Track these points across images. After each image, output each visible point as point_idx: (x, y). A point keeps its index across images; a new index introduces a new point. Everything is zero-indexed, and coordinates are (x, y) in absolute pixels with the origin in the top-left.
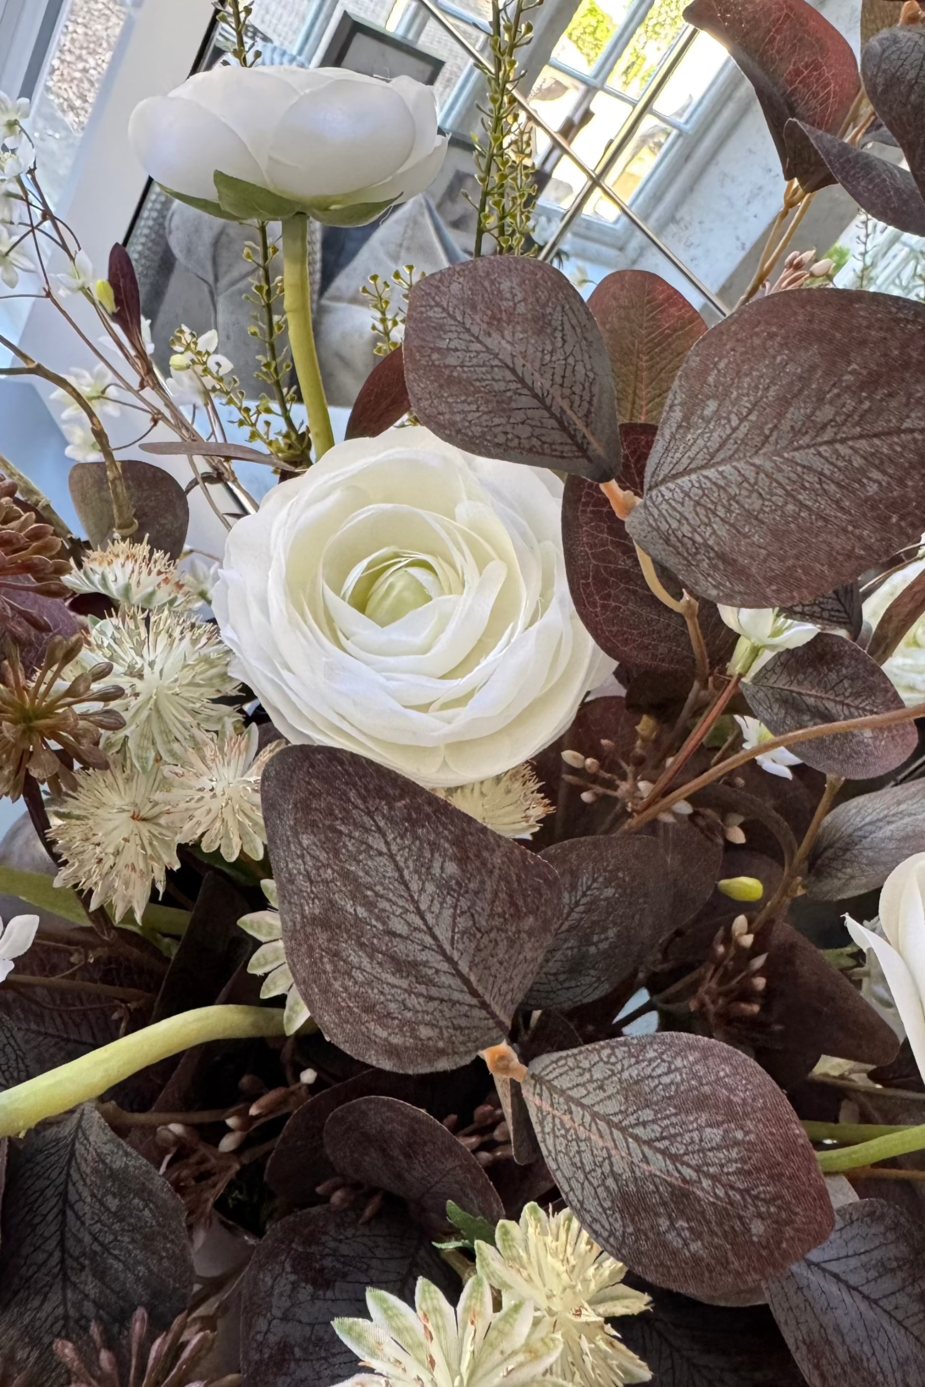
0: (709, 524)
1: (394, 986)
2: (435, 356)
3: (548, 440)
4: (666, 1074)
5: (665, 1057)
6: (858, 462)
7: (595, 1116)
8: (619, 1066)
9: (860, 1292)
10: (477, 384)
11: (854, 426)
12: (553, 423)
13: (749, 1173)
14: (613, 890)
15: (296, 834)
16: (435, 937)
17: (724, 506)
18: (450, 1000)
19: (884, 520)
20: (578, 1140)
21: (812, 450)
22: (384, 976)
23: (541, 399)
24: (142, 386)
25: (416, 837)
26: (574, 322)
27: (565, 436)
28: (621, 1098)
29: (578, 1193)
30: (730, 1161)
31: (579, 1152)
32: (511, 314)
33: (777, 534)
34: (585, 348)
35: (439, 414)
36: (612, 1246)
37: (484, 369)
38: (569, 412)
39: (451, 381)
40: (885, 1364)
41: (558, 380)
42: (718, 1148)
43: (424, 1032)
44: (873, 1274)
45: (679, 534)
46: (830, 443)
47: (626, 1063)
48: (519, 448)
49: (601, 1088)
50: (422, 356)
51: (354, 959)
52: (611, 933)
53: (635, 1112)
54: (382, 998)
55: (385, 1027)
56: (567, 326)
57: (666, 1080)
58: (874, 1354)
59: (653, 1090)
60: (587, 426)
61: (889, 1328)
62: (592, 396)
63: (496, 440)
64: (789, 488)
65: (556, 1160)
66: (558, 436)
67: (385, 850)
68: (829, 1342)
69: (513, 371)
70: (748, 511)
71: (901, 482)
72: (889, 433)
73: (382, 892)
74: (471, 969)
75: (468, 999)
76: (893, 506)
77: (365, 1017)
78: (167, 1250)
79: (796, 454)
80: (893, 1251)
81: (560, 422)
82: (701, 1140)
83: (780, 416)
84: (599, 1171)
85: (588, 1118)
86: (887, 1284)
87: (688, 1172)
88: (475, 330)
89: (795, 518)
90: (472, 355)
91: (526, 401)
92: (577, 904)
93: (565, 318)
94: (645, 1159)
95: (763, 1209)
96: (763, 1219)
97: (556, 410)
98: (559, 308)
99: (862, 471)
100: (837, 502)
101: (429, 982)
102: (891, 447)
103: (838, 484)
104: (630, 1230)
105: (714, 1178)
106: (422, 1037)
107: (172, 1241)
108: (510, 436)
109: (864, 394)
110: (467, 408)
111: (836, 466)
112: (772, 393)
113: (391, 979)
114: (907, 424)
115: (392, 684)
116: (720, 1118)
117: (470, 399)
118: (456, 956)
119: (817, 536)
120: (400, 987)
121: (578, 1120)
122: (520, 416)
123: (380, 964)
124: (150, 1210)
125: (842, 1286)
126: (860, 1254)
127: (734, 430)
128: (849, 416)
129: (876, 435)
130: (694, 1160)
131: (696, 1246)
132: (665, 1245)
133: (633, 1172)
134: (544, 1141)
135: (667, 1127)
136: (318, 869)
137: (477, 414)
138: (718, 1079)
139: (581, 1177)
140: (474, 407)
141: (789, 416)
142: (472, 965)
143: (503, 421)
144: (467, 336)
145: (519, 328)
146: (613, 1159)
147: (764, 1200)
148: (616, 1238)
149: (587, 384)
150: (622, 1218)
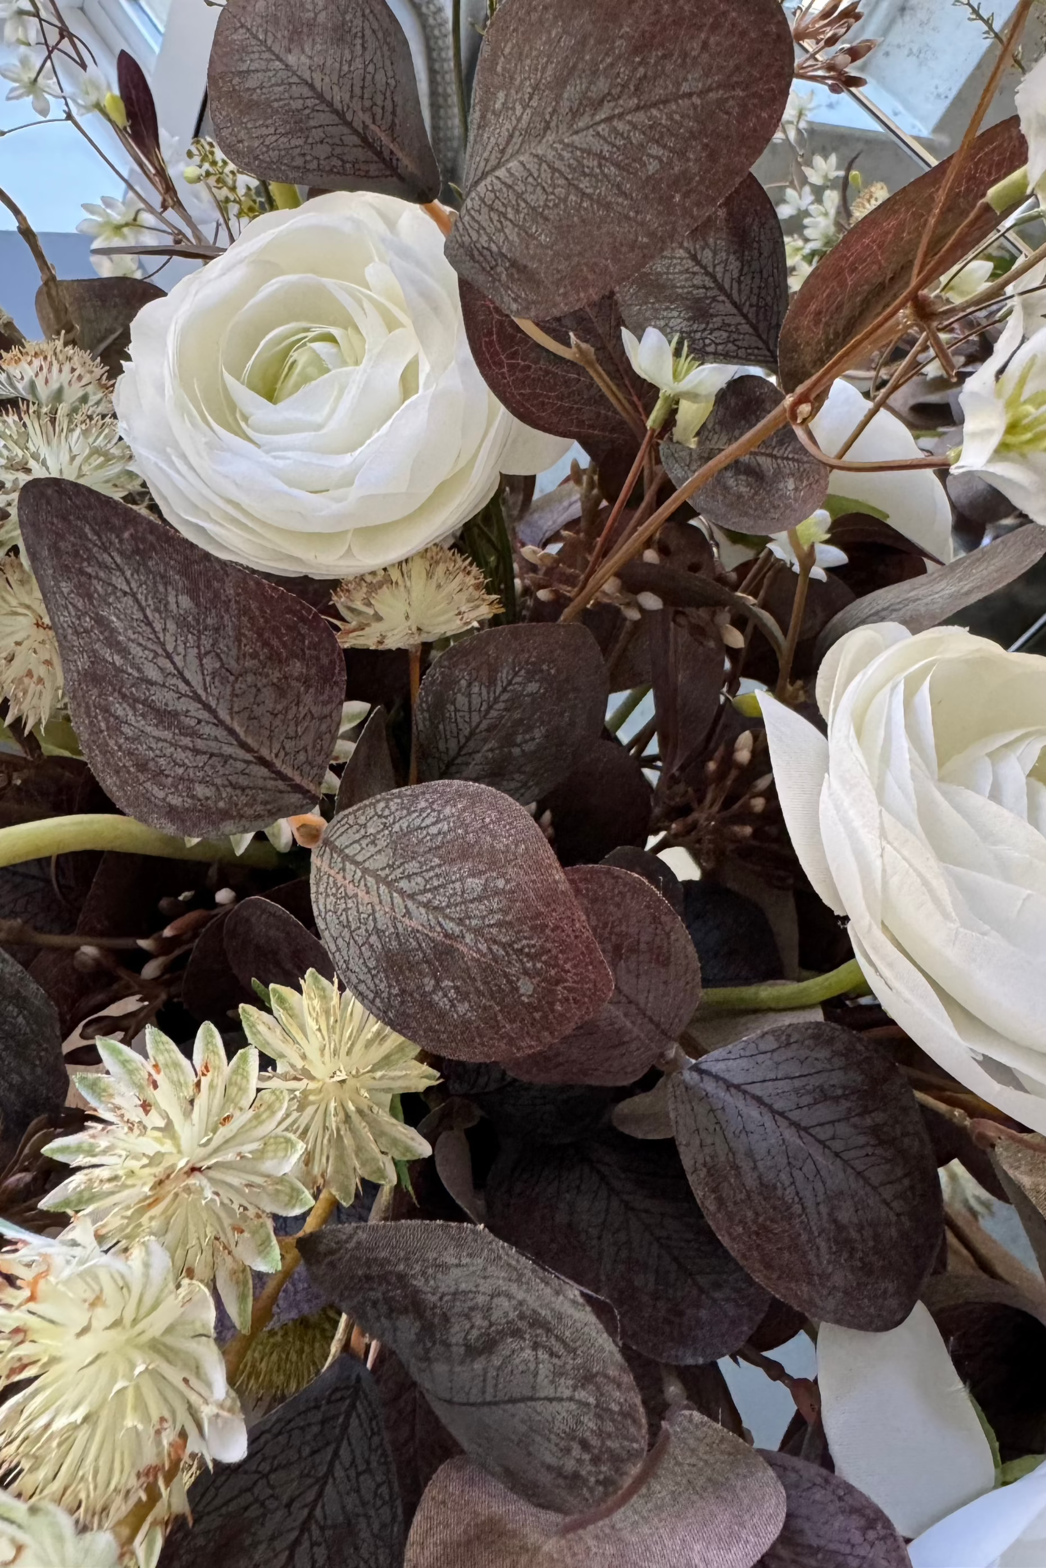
0: (502, 230)
1: (159, 740)
2: (236, 80)
3: (350, 159)
4: (434, 824)
5: (435, 806)
6: (637, 137)
7: (365, 871)
8: (391, 819)
9: (787, 1118)
10: (276, 105)
11: (630, 98)
12: (355, 140)
13: (510, 924)
14: (538, 685)
15: (57, 583)
16: (187, 682)
17: (513, 207)
18: (221, 755)
19: (666, 201)
20: (346, 897)
21: (591, 131)
22: (149, 729)
23: (340, 115)
24: (165, 207)
25: (149, 571)
26: (376, 26)
27: (370, 153)
28: (390, 851)
29: (344, 953)
30: (492, 912)
31: (346, 910)
32: (311, 25)
33: (563, 230)
34: (387, 54)
35: (239, 142)
36: (378, 1008)
37: (281, 89)
38: (372, 127)
39: (252, 106)
40: (807, 1194)
41: (357, 91)
42: (479, 899)
43: (200, 791)
44: (807, 1100)
45: (479, 246)
46: (609, 119)
47: (398, 814)
48: (319, 169)
49: (373, 843)
50: (225, 82)
51: (120, 712)
52: (538, 733)
53: (402, 864)
54: (152, 754)
55: (162, 786)
56: (368, 32)
57: (434, 830)
58: (793, 1183)
59: (420, 841)
60: (393, 140)
61: (820, 1159)
62: (394, 106)
63: (294, 164)
64: (570, 177)
65: (325, 919)
66: (360, 154)
67: (127, 590)
68: (736, 1168)
69: (311, 86)
70: (534, 209)
71: (682, 154)
72: (665, 102)
73: (133, 637)
74: (232, 718)
75: (242, 754)
76: (675, 184)
77: (142, 778)
78: (40, 1059)
79: (575, 137)
80: (837, 1078)
81: (364, 139)
82: (463, 892)
83: (558, 98)
84: (363, 927)
85: (359, 874)
86: (824, 1112)
87: (450, 926)
88: (276, 49)
89: (578, 211)
90: (271, 74)
91: (326, 118)
92: (496, 700)
93: (367, 25)
94: (408, 913)
95: (529, 965)
96: (530, 978)
97: (358, 125)
98: (359, 14)
99: (642, 146)
100: (619, 186)
101: (194, 734)
102: (670, 118)
103: (617, 165)
104: (395, 991)
105: (478, 931)
106: (200, 795)
107: (46, 1050)
108: (308, 158)
109: (637, 59)
110: (264, 131)
111: (614, 146)
112: (549, 72)
113: (156, 733)
114: (685, 88)
115: (280, 463)
116: (483, 868)
117: (269, 121)
118: (213, 704)
119: (599, 228)
120: (165, 741)
121: (349, 878)
122: (317, 134)
123: (143, 715)
124: (24, 1017)
125: (764, 1110)
126: (792, 1078)
127: (519, 120)
128: (624, 86)
129: (654, 105)
130: (455, 912)
131: (462, 1008)
132: (431, 1005)
133: (395, 927)
134: (317, 902)
135: (431, 878)
136: (79, 619)
137: (274, 138)
138: (485, 826)
139: (346, 933)
140: (272, 130)
141: (566, 95)
142: (231, 713)
143: (300, 142)
144: (267, 55)
145: (318, 40)
146: (377, 915)
147: (528, 955)
148: (382, 1000)
149: (388, 94)
150: (387, 977)
